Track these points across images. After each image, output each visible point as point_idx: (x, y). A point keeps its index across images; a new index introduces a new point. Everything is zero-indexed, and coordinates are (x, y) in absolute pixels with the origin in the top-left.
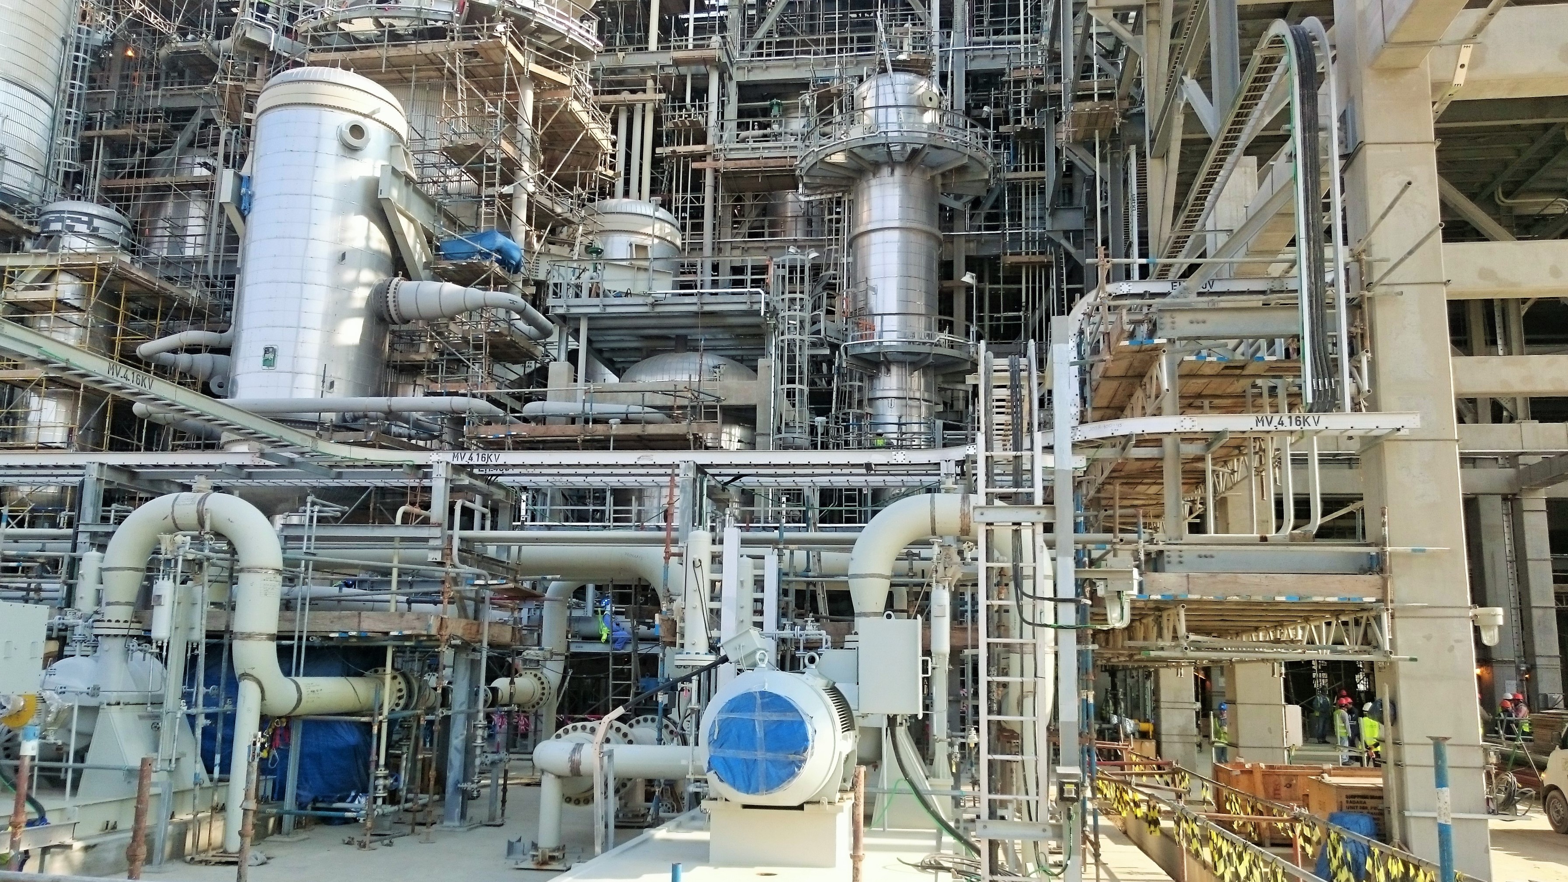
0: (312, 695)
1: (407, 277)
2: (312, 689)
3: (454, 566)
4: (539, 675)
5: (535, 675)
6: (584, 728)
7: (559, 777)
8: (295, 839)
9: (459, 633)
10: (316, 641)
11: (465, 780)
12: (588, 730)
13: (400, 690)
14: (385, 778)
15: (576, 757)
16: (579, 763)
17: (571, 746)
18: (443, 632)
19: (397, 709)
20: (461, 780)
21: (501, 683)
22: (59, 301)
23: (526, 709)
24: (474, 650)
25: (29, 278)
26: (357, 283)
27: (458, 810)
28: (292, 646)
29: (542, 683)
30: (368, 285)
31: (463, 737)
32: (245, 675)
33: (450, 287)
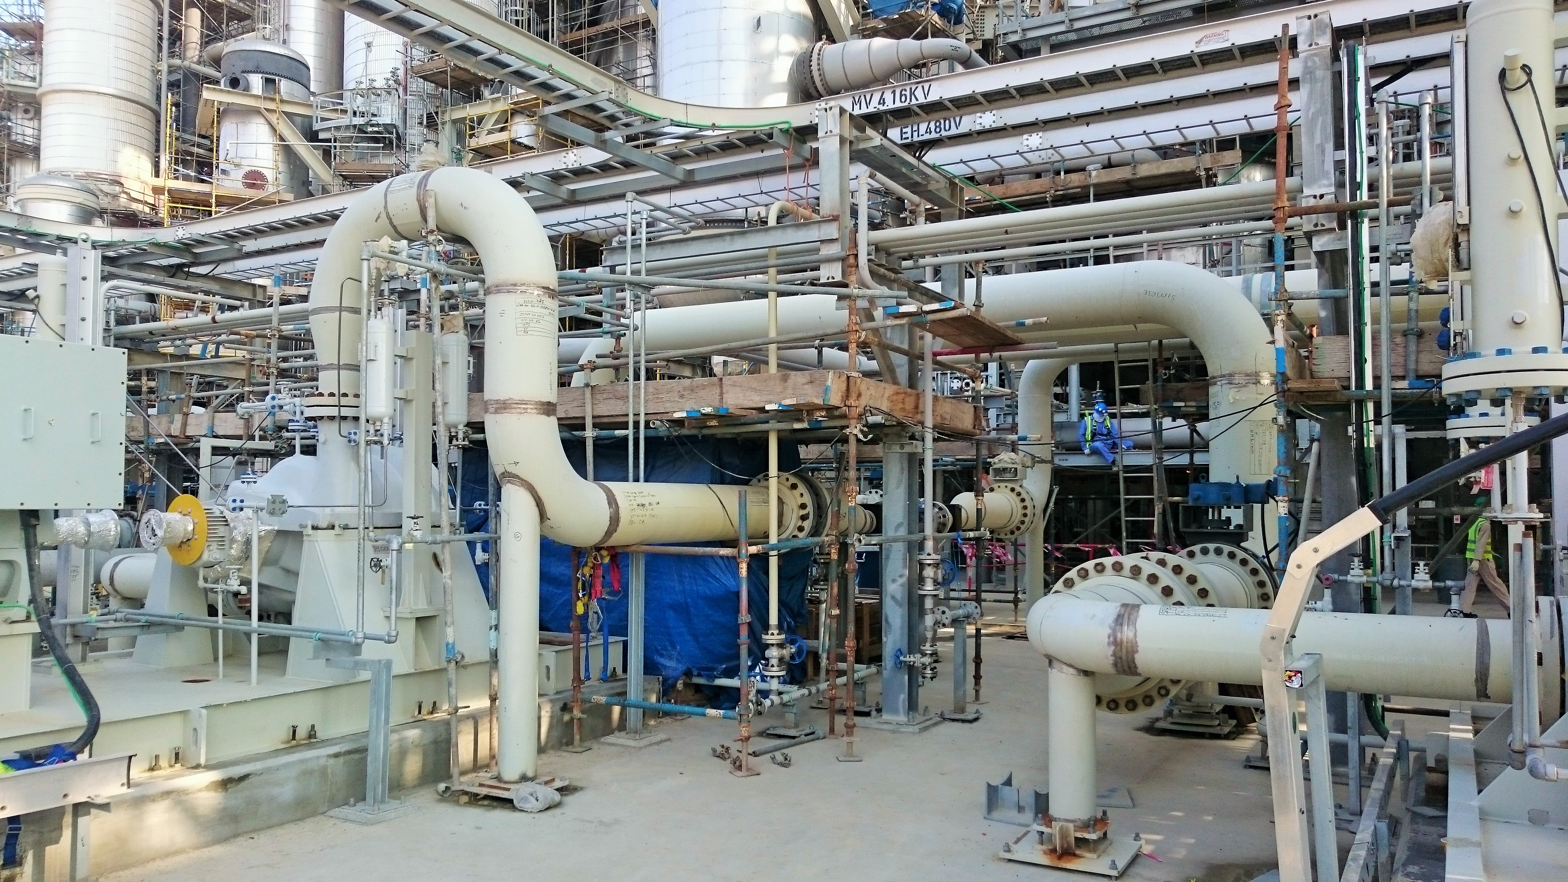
0: (639, 511)
1: (832, 40)
2: (640, 501)
3: (863, 285)
4: (1018, 489)
5: (1013, 490)
6: (1118, 567)
7: (1086, 673)
8: (645, 742)
9: (885, 406)
10: (663, 430)
11: (911, 652)
12: (1127, 571)
13: (803, 506)
14: (781, 646)
15: (1127, 633)
16: (1133, 649)
17: (1111, 610)
18: (852, 402)
19: (801, 535)
20: (905, 648)
21: (965, 500)
22: (513, 141)
23: (1002, 536)
24: (912, 437)
25: (489, 125)
26: (777, 53)
27: (903, 697)
28: (625, 438)
29: (1023, 500)
30: (791, 54)
31: (904, 580)
32: (507, 475)
33: (879, 42)
